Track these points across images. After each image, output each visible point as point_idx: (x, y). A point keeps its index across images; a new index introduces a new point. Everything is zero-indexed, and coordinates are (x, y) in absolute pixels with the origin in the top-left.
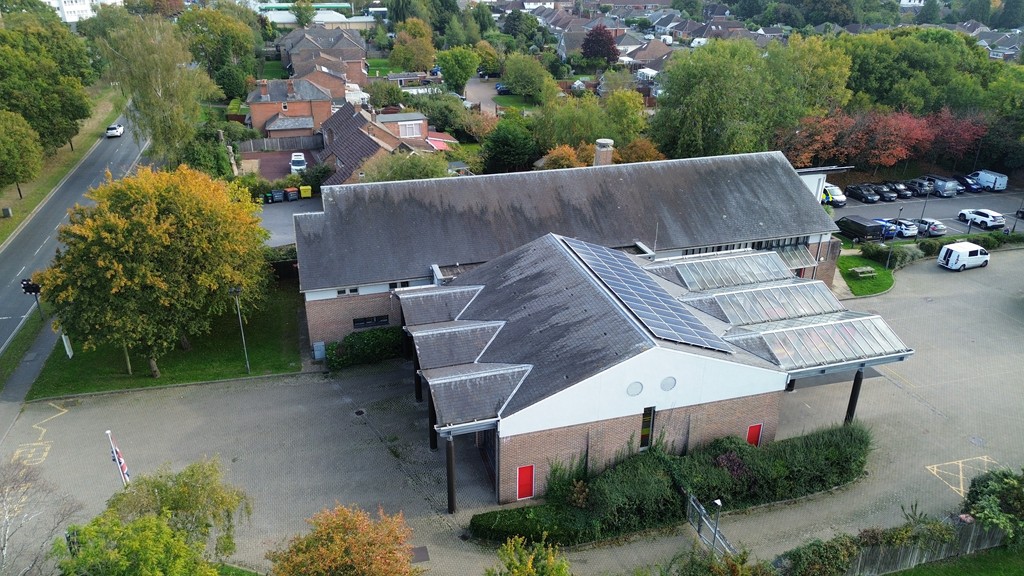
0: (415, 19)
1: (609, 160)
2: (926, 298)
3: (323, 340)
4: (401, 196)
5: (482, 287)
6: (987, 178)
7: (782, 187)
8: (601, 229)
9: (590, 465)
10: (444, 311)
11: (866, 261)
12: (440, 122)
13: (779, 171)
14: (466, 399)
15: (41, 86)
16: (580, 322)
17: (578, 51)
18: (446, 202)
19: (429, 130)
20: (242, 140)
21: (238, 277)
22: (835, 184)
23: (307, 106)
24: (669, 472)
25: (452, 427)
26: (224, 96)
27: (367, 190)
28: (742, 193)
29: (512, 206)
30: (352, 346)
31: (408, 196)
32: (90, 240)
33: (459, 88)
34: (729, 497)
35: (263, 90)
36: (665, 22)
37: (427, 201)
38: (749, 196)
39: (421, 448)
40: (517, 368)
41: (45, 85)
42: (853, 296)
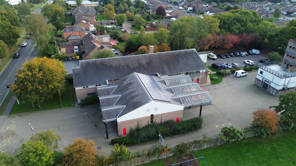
0: (109, 5)
1: (153, 51)
2: (229, 85)
3: (80, 99)
4: (99, 63)
5: (117, 86)
6: (254, 51)
7: (194, 58)
8: (149, 70)
9: (139, 127)
10: (108, 92)
11: (217, 75)
12: (114, 37)
13: (194, 54)
14: (110, 114)
15: (7, 30)
16: (137, 95)
17: (155, 13)
18: (110, 64)
19: (111, 39)
20: (61, 42)
21: (59, 85)
22: (214, 54)
23: (79, 33)
24: (156, 129)
25: (106, 120)
26: (56, 29)
27: (91, 61)
28: (184, 60)
29: (127, 64)
30: (87, 100)
31: (101, 63)
32: (23, 78)
33: (121, 25)
34: (169, 134)
35: (66, 29)
36: (181, 2)
37: (105, 64)
38: (186, 61)
39: (102, 124)
40: (122, 106)
41: (8, 30)
42: (211, 85)
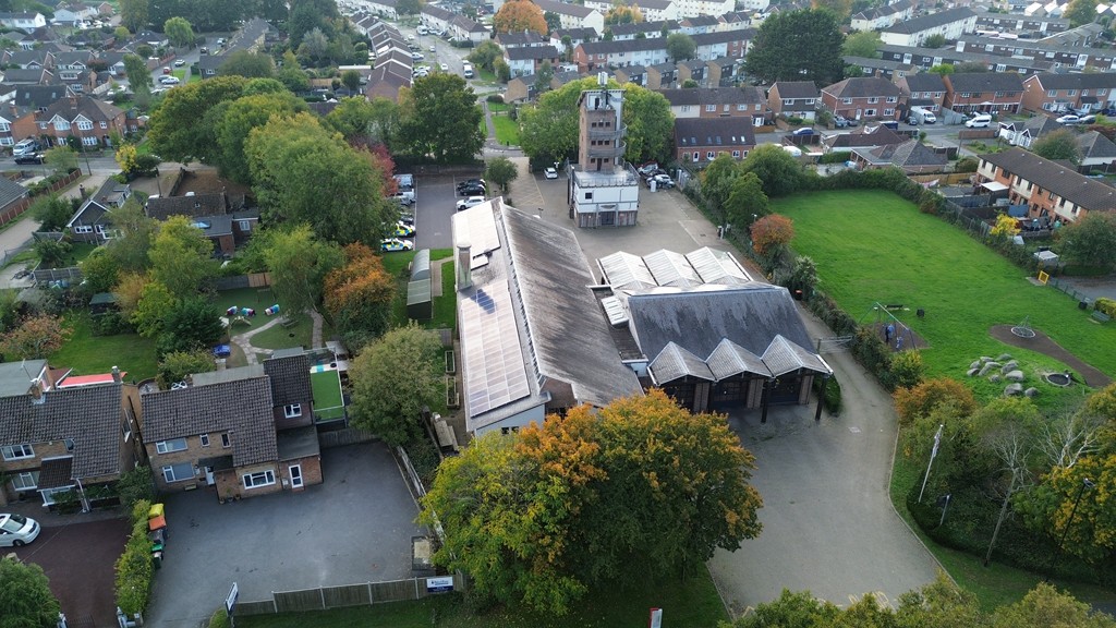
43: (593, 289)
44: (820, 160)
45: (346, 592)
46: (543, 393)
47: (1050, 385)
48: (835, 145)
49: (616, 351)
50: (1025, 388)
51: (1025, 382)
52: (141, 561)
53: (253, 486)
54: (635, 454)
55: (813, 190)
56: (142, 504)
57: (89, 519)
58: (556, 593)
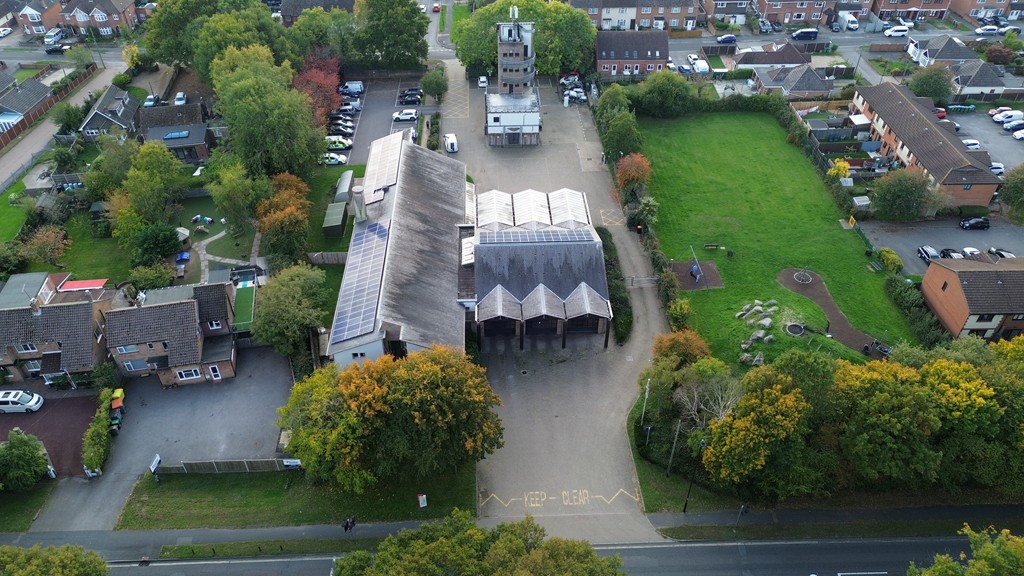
5: (499, 286)
7: (431, 158)
13: (418, 151)
29: (418, 251)
43: (460, 228)
44: (725, 77)
45: (230, 465)
46: (381, 331)
47: (787, 334)
48: (739, 63)
49: (456, 290)
50: (766, 335)
51: (769, 330)
52: (99, 435)
53: (185, 379)
54: (407, 400)
55: (704, 111)
56: (106, 391)
57: (76, 395)
58: (357, 480)
